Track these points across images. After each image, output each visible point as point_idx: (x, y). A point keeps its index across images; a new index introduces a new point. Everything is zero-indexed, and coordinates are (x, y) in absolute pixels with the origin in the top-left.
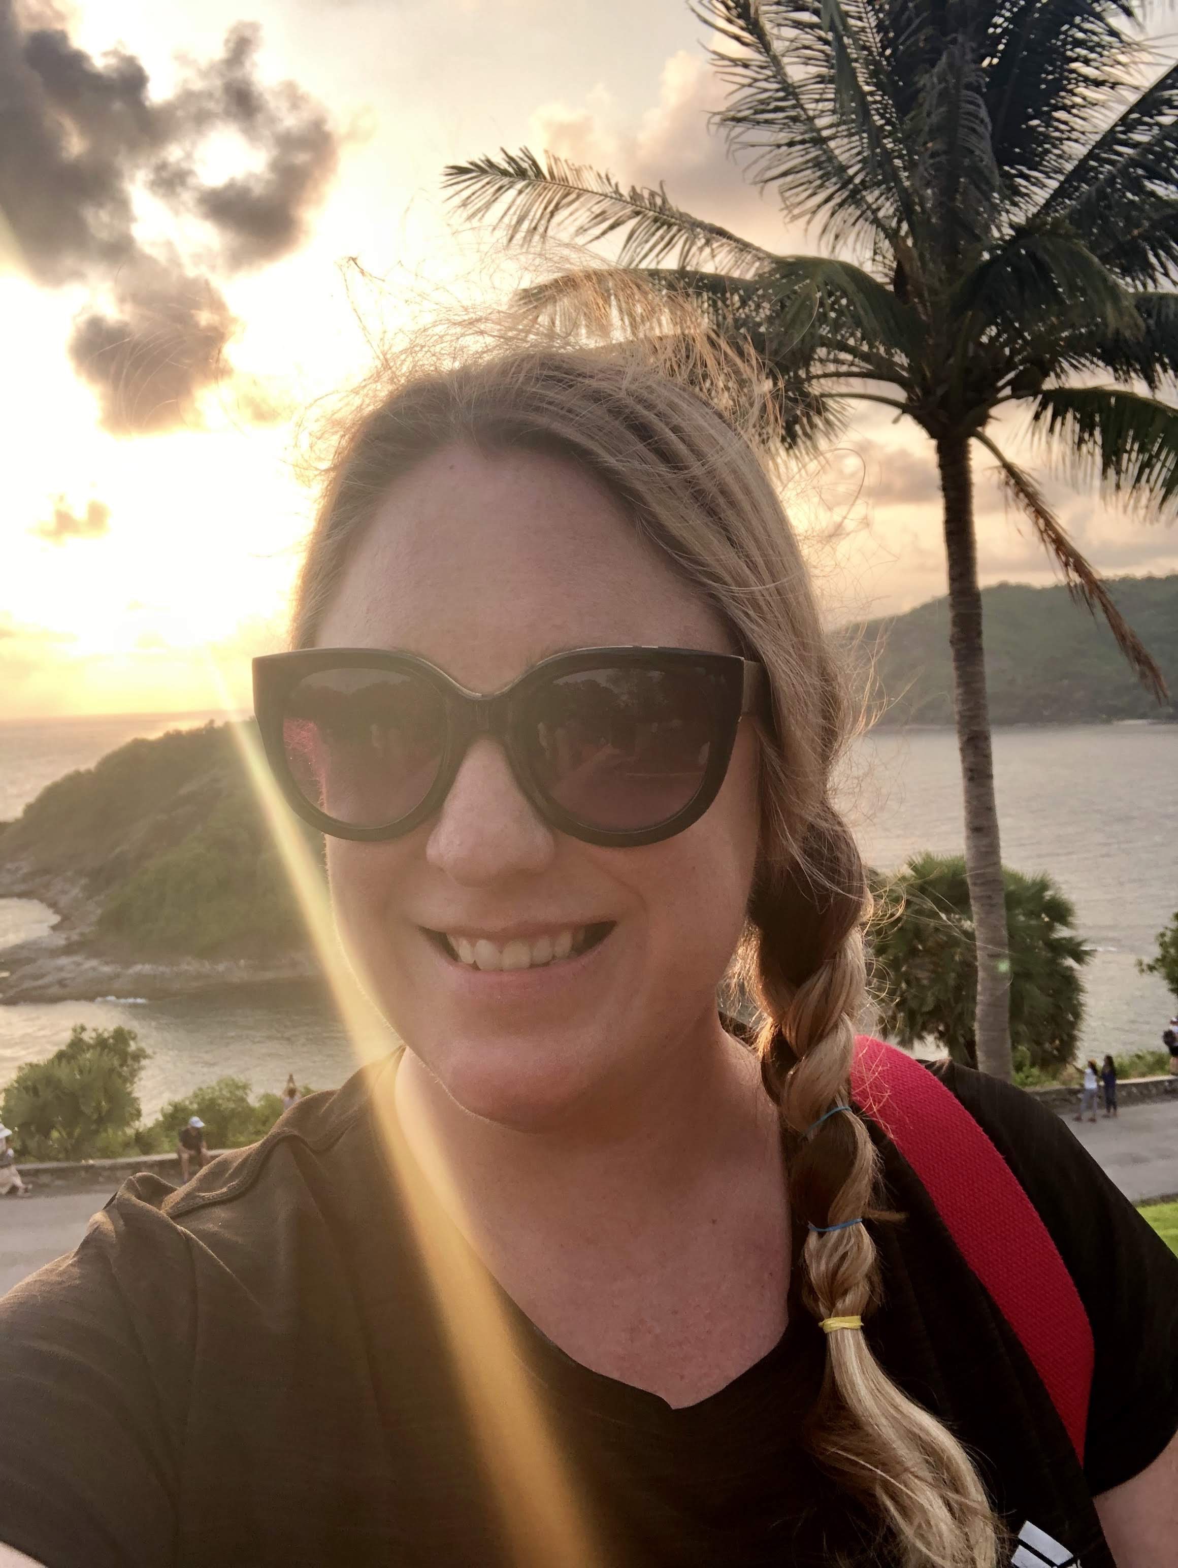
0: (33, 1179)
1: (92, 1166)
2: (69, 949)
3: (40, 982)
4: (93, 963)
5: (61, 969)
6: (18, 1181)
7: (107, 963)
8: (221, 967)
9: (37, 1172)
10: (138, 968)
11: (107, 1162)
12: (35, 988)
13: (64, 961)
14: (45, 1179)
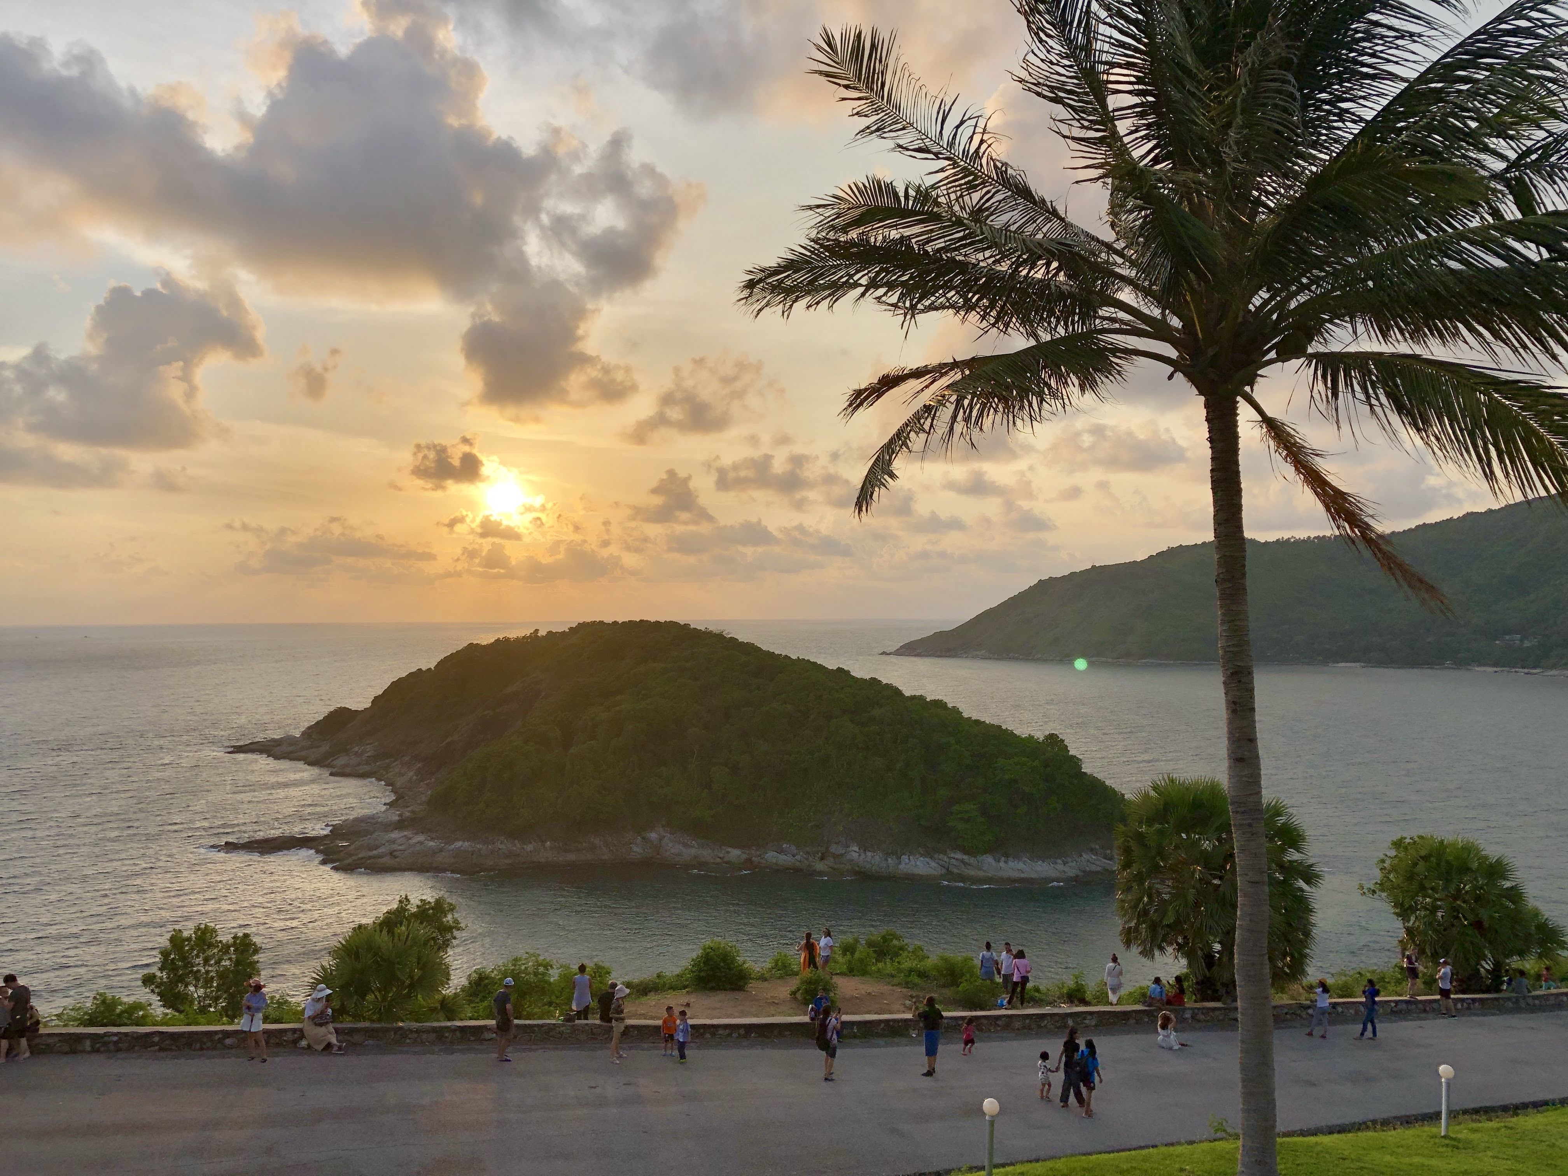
0: (347, 1037)
1: (401, 1028)
2: (400, 825)
3: (375, 852)
4: (420, 838)
5: (394, 842)
6: (333, 1040)
7: (432, 839)
8: (530, 847)
9: (351, 1032)
10: (459, 844)
11: (415, 1025)
12: (370, 858)
13: (395, 835)
14: (357, 1038)
